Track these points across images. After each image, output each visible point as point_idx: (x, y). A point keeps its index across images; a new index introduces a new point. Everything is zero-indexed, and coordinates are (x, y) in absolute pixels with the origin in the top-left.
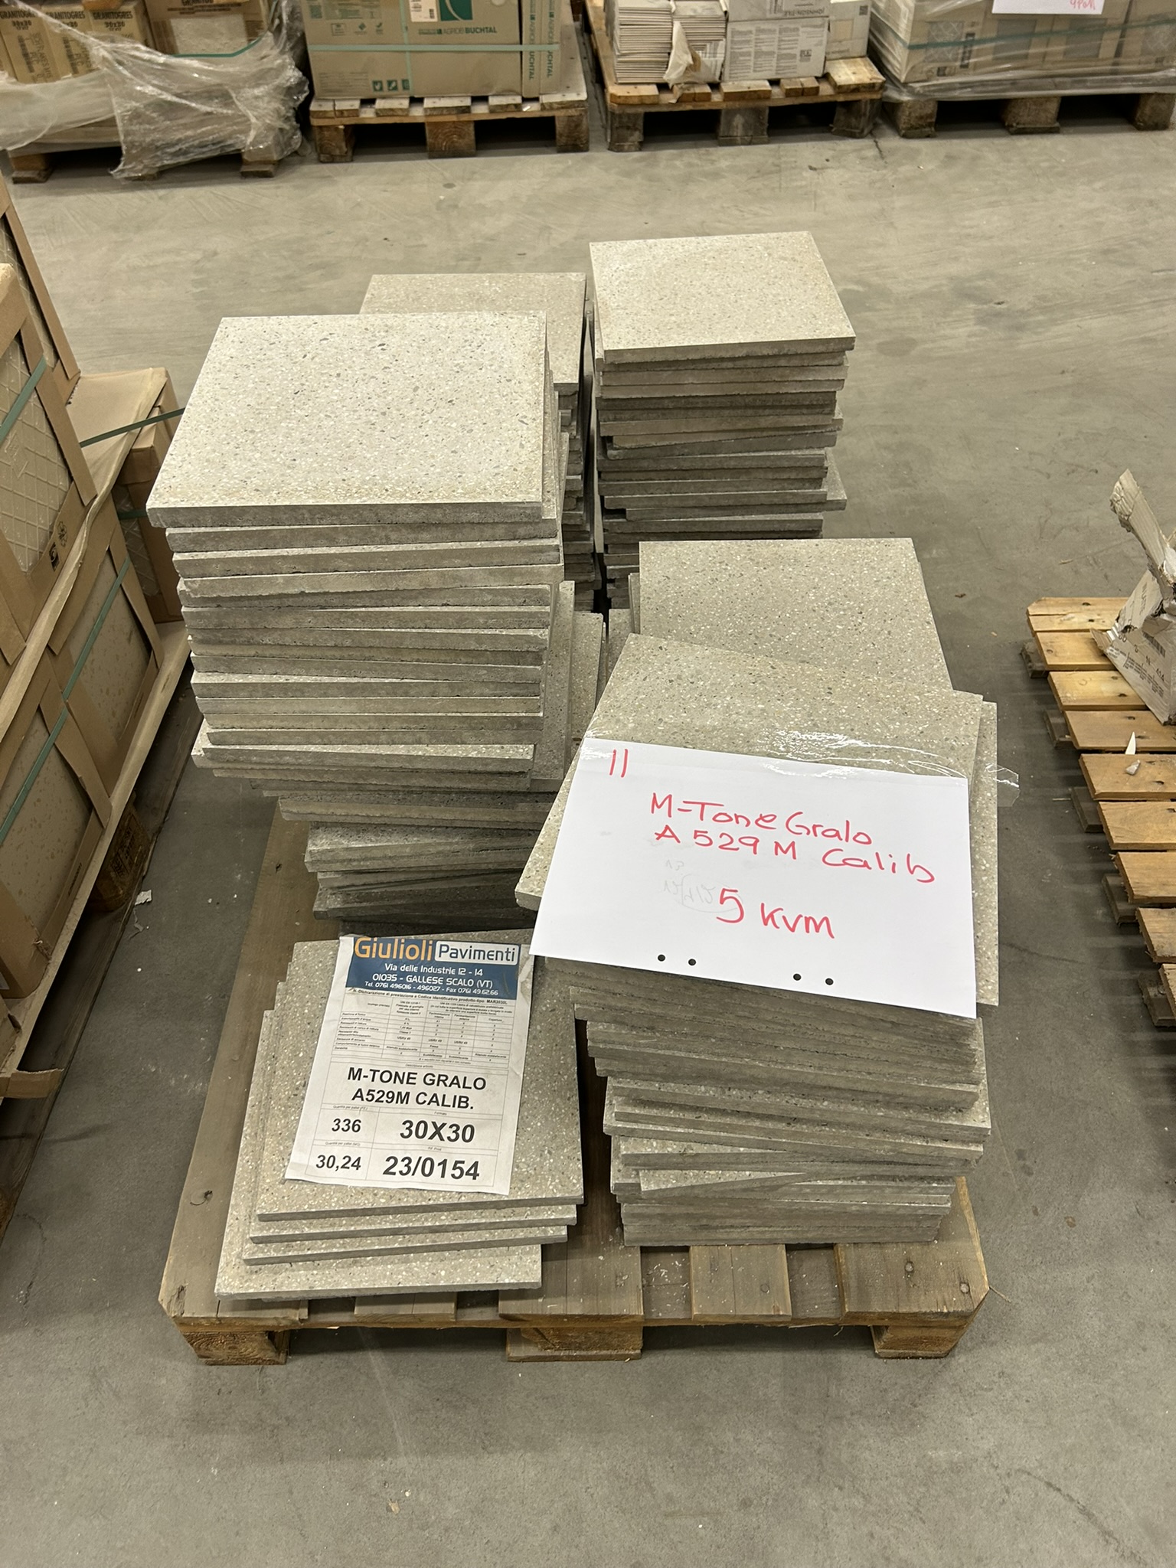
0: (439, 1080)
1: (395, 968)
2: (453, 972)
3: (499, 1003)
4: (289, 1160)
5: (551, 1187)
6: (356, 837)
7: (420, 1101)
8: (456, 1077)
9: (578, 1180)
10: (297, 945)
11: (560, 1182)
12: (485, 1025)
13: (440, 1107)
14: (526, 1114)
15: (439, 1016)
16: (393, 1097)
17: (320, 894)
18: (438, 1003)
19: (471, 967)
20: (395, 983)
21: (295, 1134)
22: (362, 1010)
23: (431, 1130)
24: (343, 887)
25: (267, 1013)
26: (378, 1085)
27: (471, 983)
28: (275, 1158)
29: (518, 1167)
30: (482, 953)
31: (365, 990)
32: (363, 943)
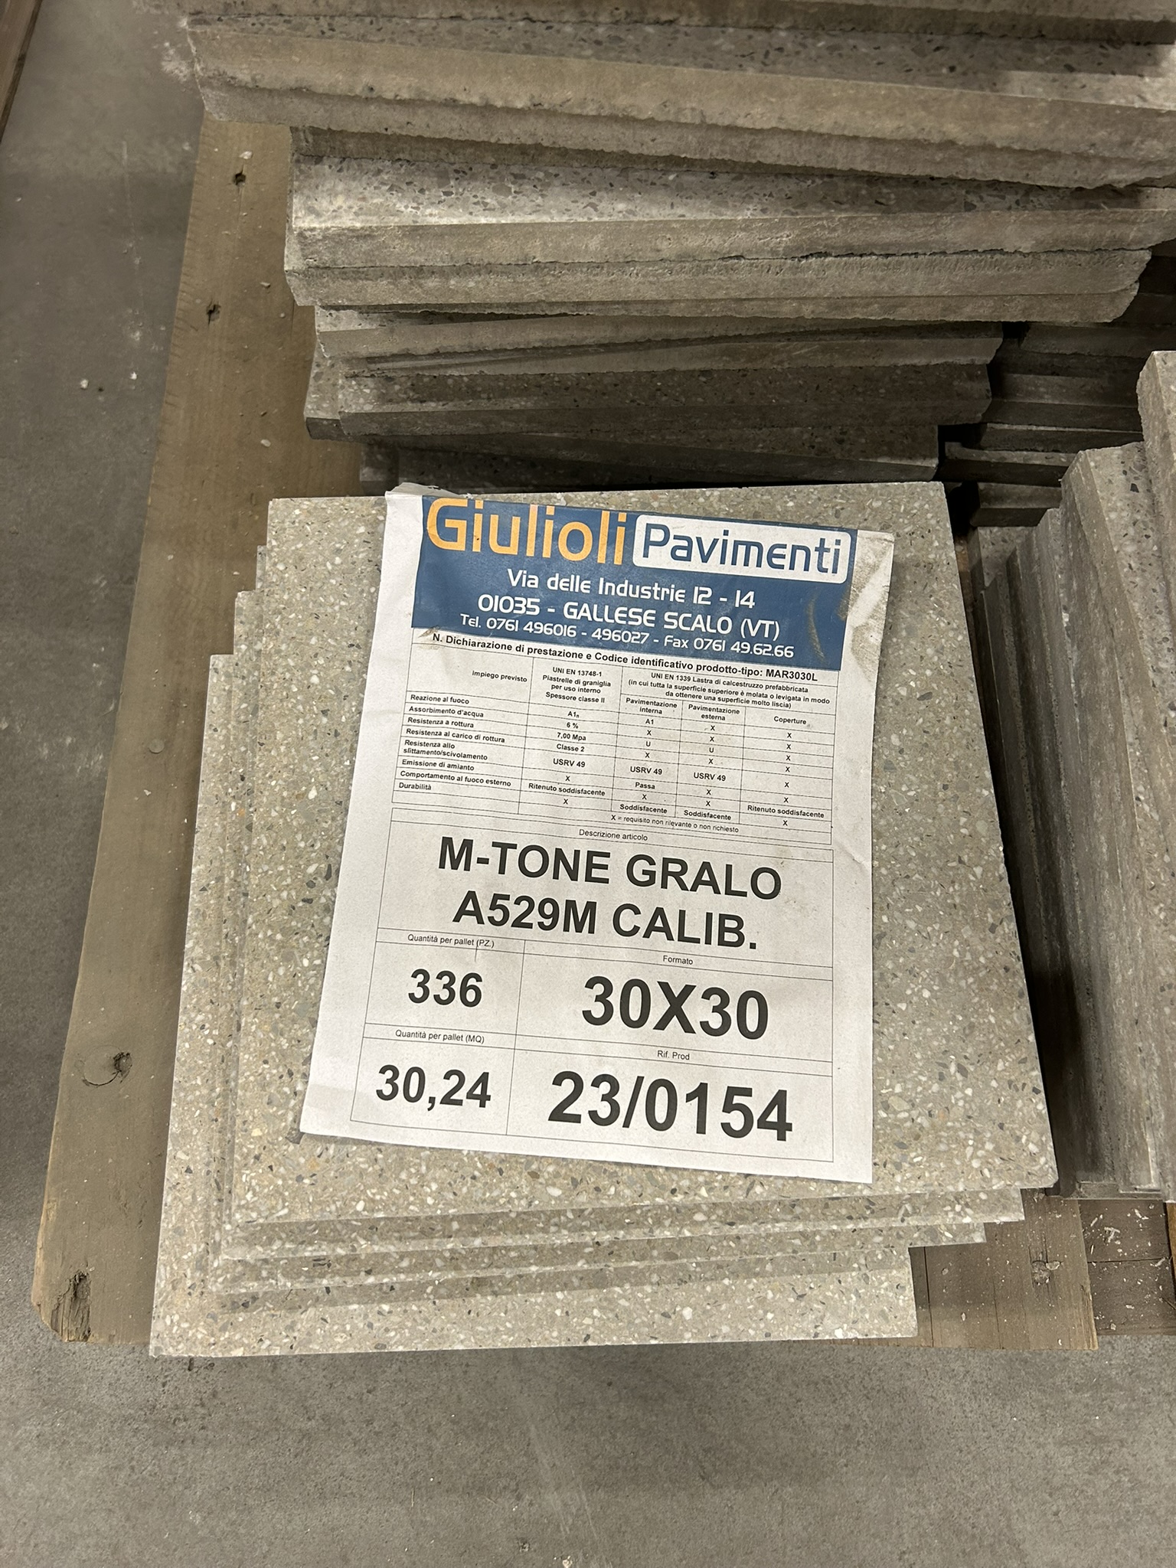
0: (666, 873)
1: (535, 582)
2: (678, 596)
3: (793, 679)
4: (306, 1076)
5: (976, 1164)
6: (438, 193)
7: (626, 926)
8: (706, 866)
9: (1042, 1146)
10: (277, 506)
11: (997, 1149)
12: (765, 733)
13: (676, 945)
14: (890, 965)
15: (650, 708)
16: (555, 915)
17: (318, 377)
18: (644, 673)
19: (725, 585)
20: (534, 619)
21: (316, 1005)
22: (458, 691)
23: (660, 1006)
24: (382, 358)
25: (217, 661)
26: (514, 884)
27: (724, 625)
28: (271, 1071)
29: (886, 1107)
30: (754, 550)
31: (461, 636)
32: (445, 513)
